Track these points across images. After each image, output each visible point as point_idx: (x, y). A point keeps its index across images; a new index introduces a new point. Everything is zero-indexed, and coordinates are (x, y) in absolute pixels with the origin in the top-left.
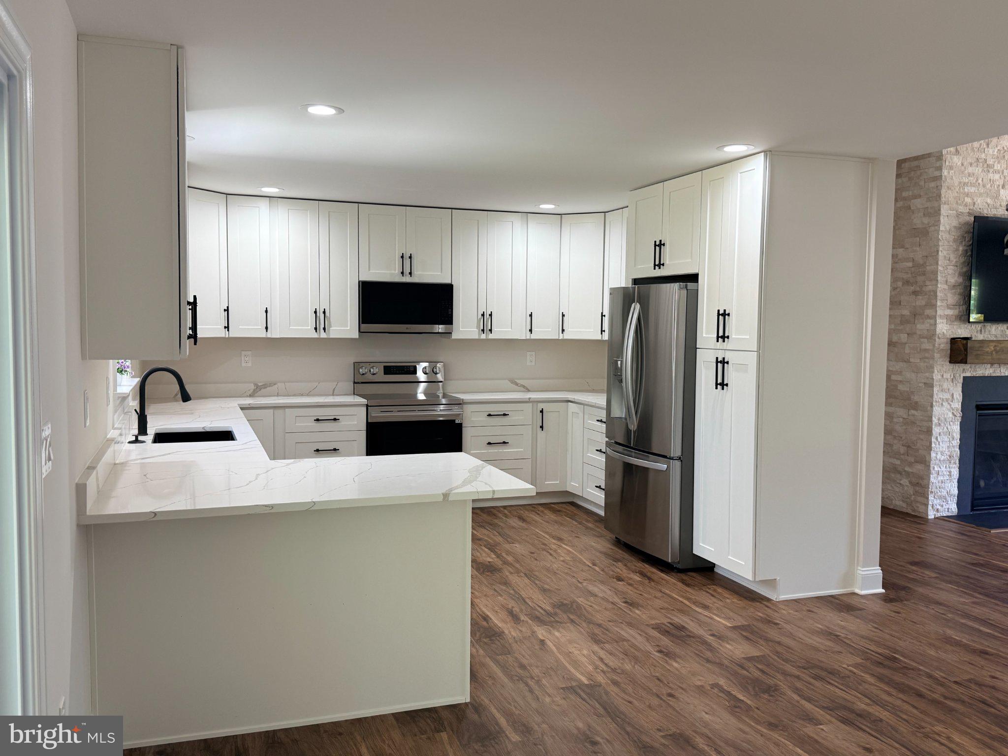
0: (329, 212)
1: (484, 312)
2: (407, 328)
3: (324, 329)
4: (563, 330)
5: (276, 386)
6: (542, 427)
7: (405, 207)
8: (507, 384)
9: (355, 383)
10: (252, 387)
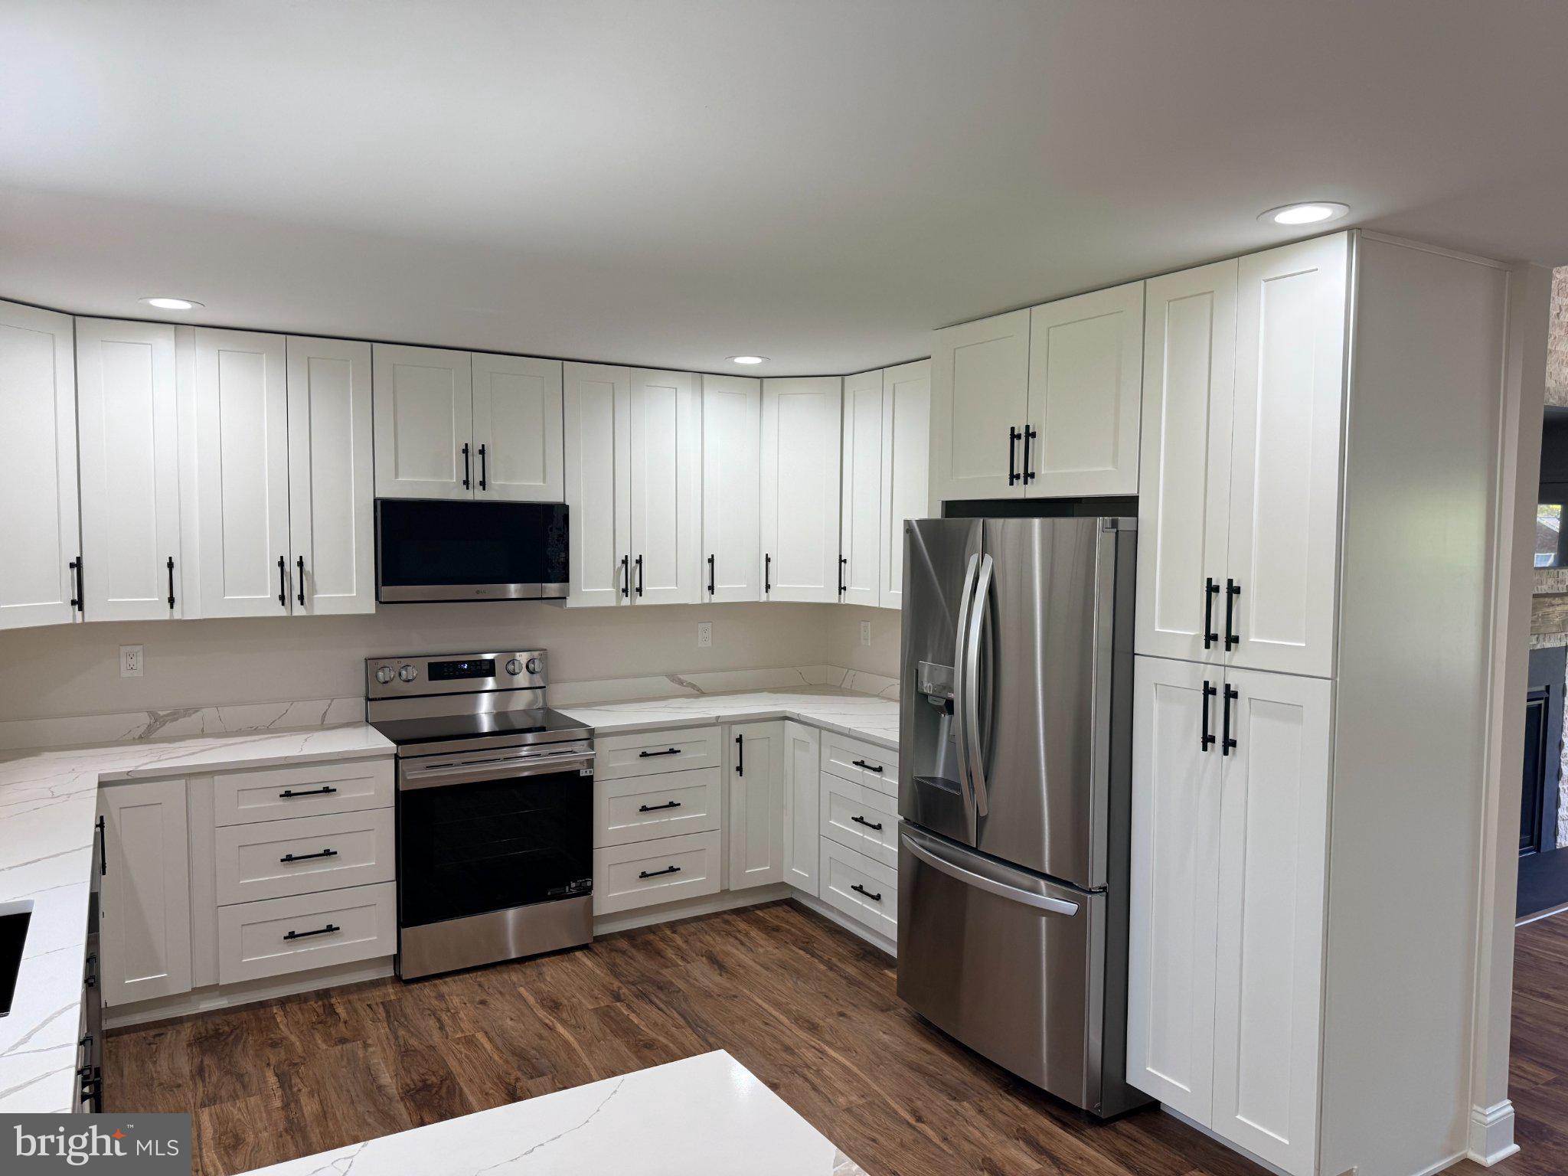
0: (309, 358)
1: (626, 557)
2: (478, 592)
3: (301, 598)
4: (768, 587)
5: (199, 714)
6: (740, 769)
7: (469, 353)
8: (665, 684)
9: (368, 699)
10: (144, 719)
